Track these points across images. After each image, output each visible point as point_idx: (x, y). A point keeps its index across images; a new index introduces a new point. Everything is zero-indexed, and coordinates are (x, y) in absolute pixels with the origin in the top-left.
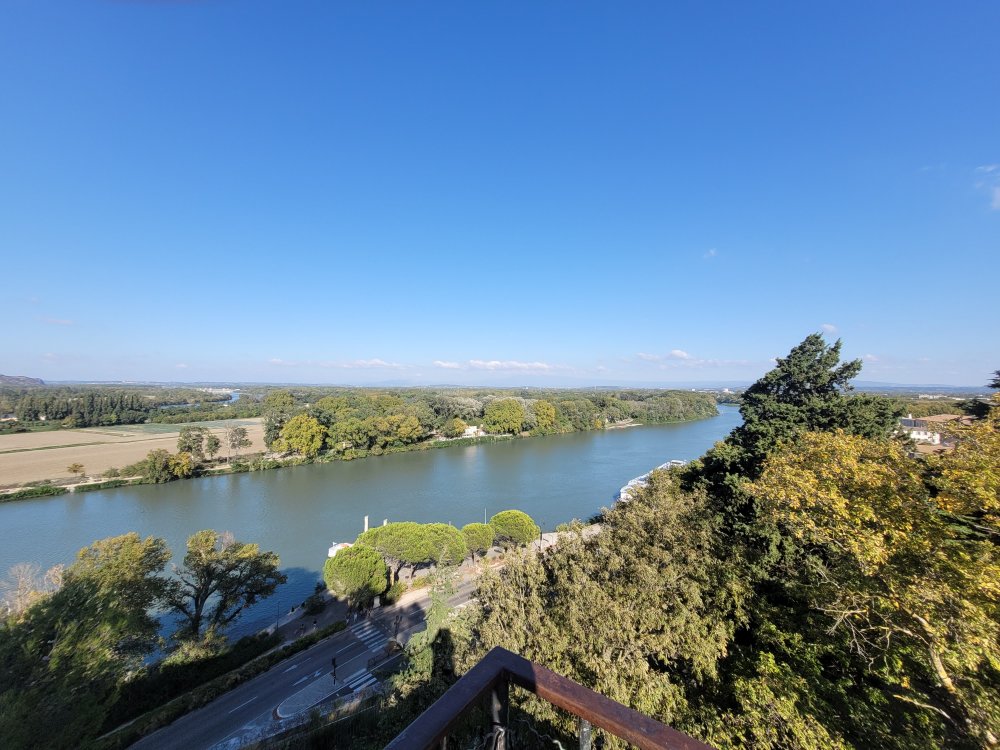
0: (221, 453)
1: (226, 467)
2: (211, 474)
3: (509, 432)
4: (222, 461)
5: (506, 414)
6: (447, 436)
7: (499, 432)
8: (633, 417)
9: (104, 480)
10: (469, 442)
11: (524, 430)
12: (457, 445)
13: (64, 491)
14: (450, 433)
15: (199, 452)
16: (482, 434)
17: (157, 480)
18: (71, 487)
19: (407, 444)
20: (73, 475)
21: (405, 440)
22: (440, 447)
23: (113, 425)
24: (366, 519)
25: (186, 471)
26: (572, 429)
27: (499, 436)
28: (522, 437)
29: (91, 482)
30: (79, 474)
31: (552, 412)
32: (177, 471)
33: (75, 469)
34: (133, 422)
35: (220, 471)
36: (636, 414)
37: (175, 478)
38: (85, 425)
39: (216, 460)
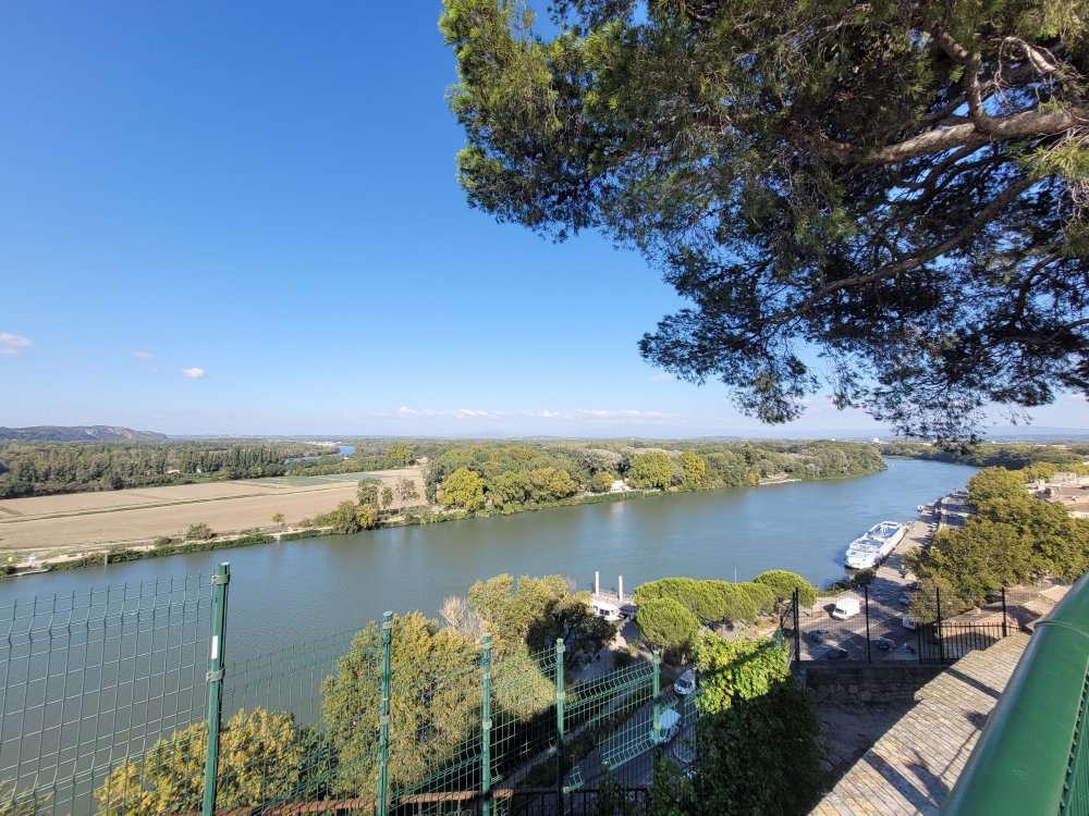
0: (396, 505)
1: (399, 519)
2: (388, 526)
3: (658, 487)
4: (395, 512)
5: (655, 467)
6: (594, 491)
7: (648, 487)
8: (786, 471)
9: (301, 530)
10: (617, 497)
11: (673, 484)
12: (605, 501)
13: (272, 540)
14: (597, 487)
15: (376, 505)
16: (628, 489)
17: (347, 531)
18: (277, 536)
19: (559, 498)
20: (276, 524)
21: (558, 494)
22: (589, 502)
23: (259, 477)
24: (597, 574)
25: (370, 522)
26: (723, 484)
27: (647, 492)
28: (670, 493)
29: (291, 531)
30: (280, 523)
31: (702, 465)
32: (363, 523)
33: (278, 518)
34: (275, 475)
35: (395, 523)
36: (792, 468)
37: (360, 528)
38: (237, 477)
39: (387, 512)
